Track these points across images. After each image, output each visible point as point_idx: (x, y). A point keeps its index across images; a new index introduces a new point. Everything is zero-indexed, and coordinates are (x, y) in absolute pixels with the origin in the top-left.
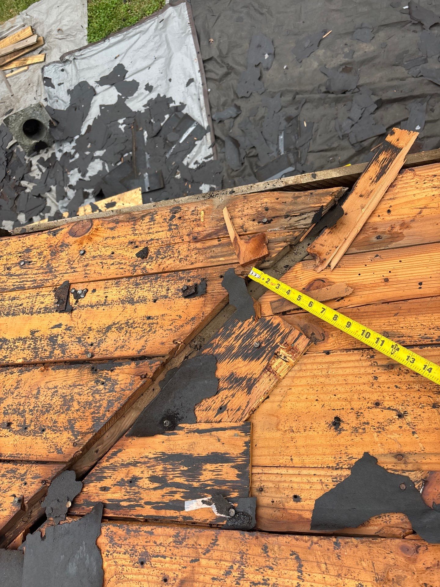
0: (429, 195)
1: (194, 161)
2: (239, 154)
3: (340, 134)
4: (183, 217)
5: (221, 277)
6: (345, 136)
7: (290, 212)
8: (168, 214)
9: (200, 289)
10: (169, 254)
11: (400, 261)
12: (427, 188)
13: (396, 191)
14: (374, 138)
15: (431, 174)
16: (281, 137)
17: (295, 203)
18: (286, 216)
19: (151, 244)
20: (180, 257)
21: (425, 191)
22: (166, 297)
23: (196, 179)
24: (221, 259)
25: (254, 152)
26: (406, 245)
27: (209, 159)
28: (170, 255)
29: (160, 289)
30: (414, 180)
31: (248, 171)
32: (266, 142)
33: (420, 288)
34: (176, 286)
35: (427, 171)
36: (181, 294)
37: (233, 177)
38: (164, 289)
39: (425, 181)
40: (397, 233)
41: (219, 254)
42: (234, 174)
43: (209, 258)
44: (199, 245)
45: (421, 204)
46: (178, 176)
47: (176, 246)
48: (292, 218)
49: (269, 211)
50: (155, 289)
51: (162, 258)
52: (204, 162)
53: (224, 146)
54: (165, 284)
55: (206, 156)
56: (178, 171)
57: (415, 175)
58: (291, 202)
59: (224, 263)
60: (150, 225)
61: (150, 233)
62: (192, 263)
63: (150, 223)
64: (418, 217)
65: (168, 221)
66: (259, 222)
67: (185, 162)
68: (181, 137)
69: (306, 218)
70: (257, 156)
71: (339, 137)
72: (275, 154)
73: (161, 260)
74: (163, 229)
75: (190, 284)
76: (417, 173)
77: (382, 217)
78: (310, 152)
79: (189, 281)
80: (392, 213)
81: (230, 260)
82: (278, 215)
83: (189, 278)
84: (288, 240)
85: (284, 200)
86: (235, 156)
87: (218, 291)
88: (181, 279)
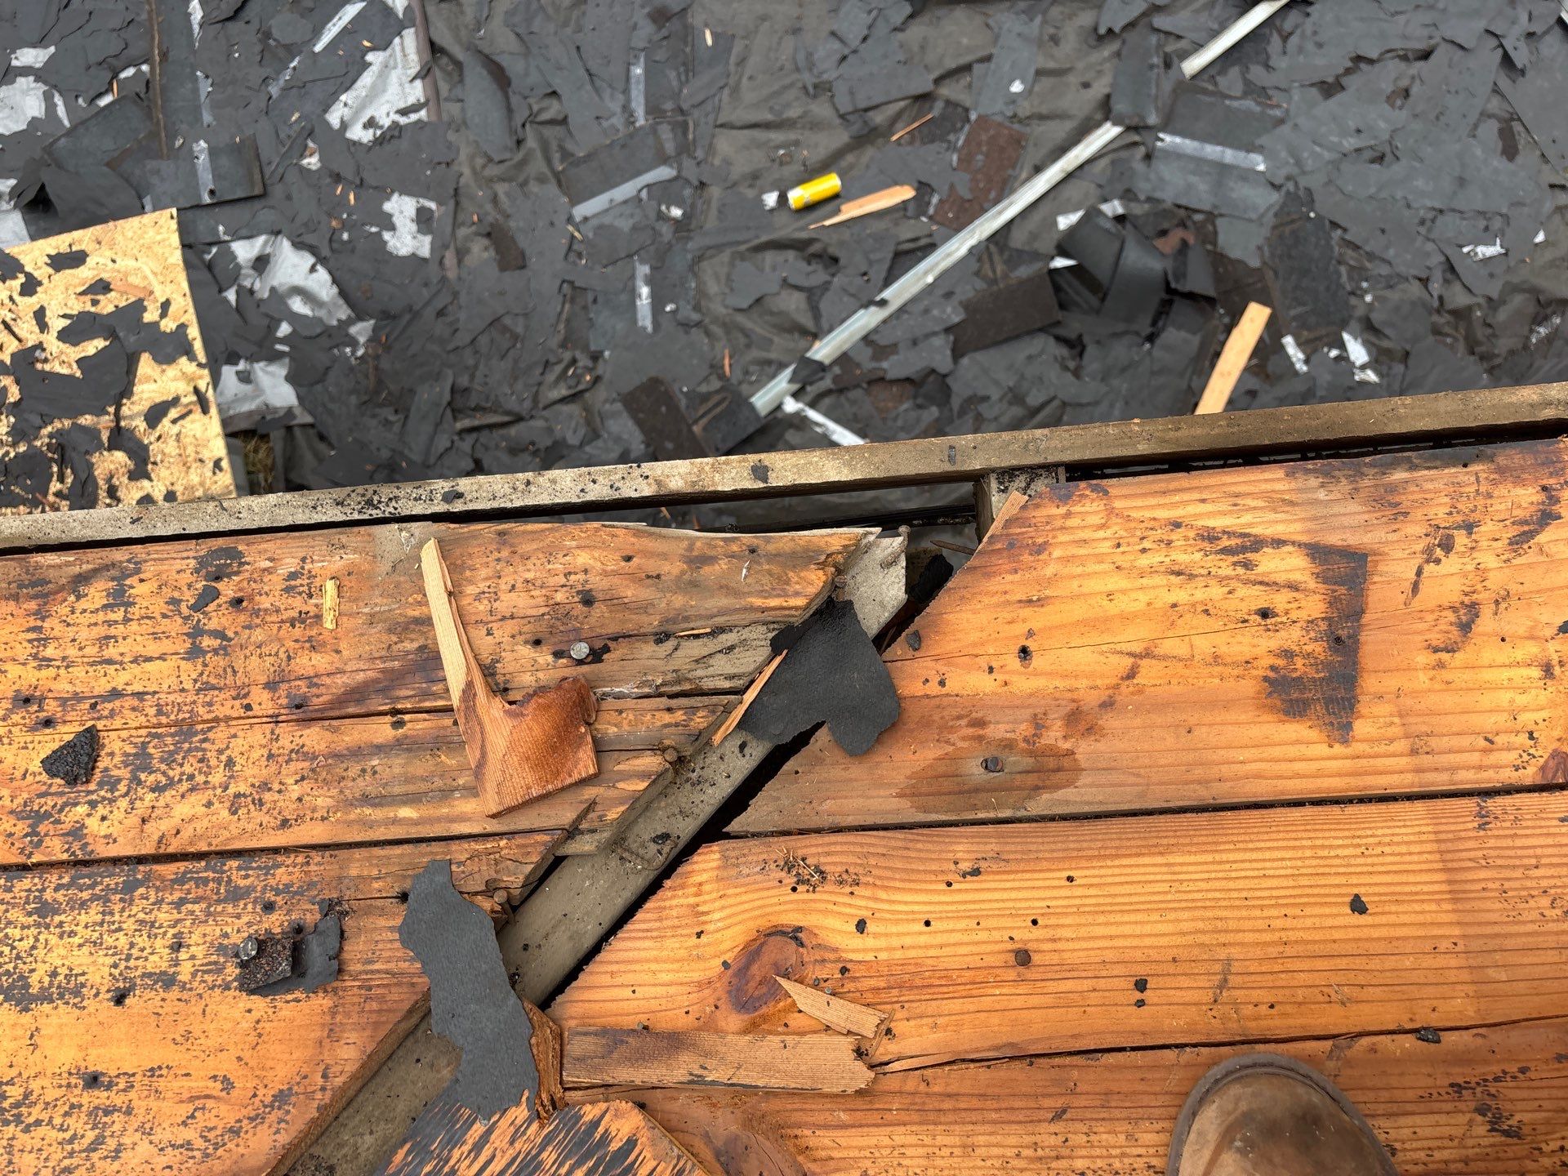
0: (1158, 604)
1: (365, 119)
2: (510, 110)
3: (809, 79)
4: (251, 600)
5: (404, 897)
6: (822, 89)
7: (674, 621)
8: (187, 577)
9: (316, 954)
10: (188, 769)
11: (1070, 879)
12: (1152, 571)
13: (1049, 571)
14: (902, 104)
15: (1163, 514)
16: (638, 71)
17: (694, 584)
18: (661, 637)
19: (112, 714)
20: (231, 791)
21: (1145, 581)
22: (167, 981)
23: (370, 179)
24: (406, 812)
25: (553, 110)
26: (1086, 809)
27: (414, 117)
28: (191, 777)
29: (142, 941)
30: (1109, 533)
31: (538, 165)
32: (592, 82)
33: (1140, 1003)
34: (213, 930)
35: (1152, 501)
36: (232, 971)
37: (491, 180)
38: (159, 943)
39: (1146, 544)
40: (1053, 752)
41: (397, 790)
42: (493, 171)
43: (350, 804)
44: (314, 738)
45: (1134, 637)
46: (312, 162)
47: (220, 734)
48: (685, 644)
49: (599, 610)
50: (123, 942)
51: (157, 789)
52: (395, 124)
53: (461, 81)
54: (163, 916)
55: (402, 105)
56: (311, 144)
57: (1111, 511)
58: (679, 578)
59: (414, 832)
60: (110, 623)
61: (110, 662)
62: (285, 823)
63: (112, 616)
64: (1123, 688)
65: (185, 611)
66: (558, 655)
67: (334, 118)
68: (317, 33)
69: (731, 648)
70: (564, 121)
71: (805, 88)
72: (618, 121)
73: (150, 796)
74: (166, 646)
75: (276, 923)
76: (1118, 504)
77: (1001, 677)
78: (722, 126)
79: (269, 907)
80: (1037, 661)
81: (439, 820)
82: (629, 627)
83: (270, 896)
84: (667, 742)
85: (653, 566)
86: (496, 115)
87: (391, 966)
88: (236, 895)
